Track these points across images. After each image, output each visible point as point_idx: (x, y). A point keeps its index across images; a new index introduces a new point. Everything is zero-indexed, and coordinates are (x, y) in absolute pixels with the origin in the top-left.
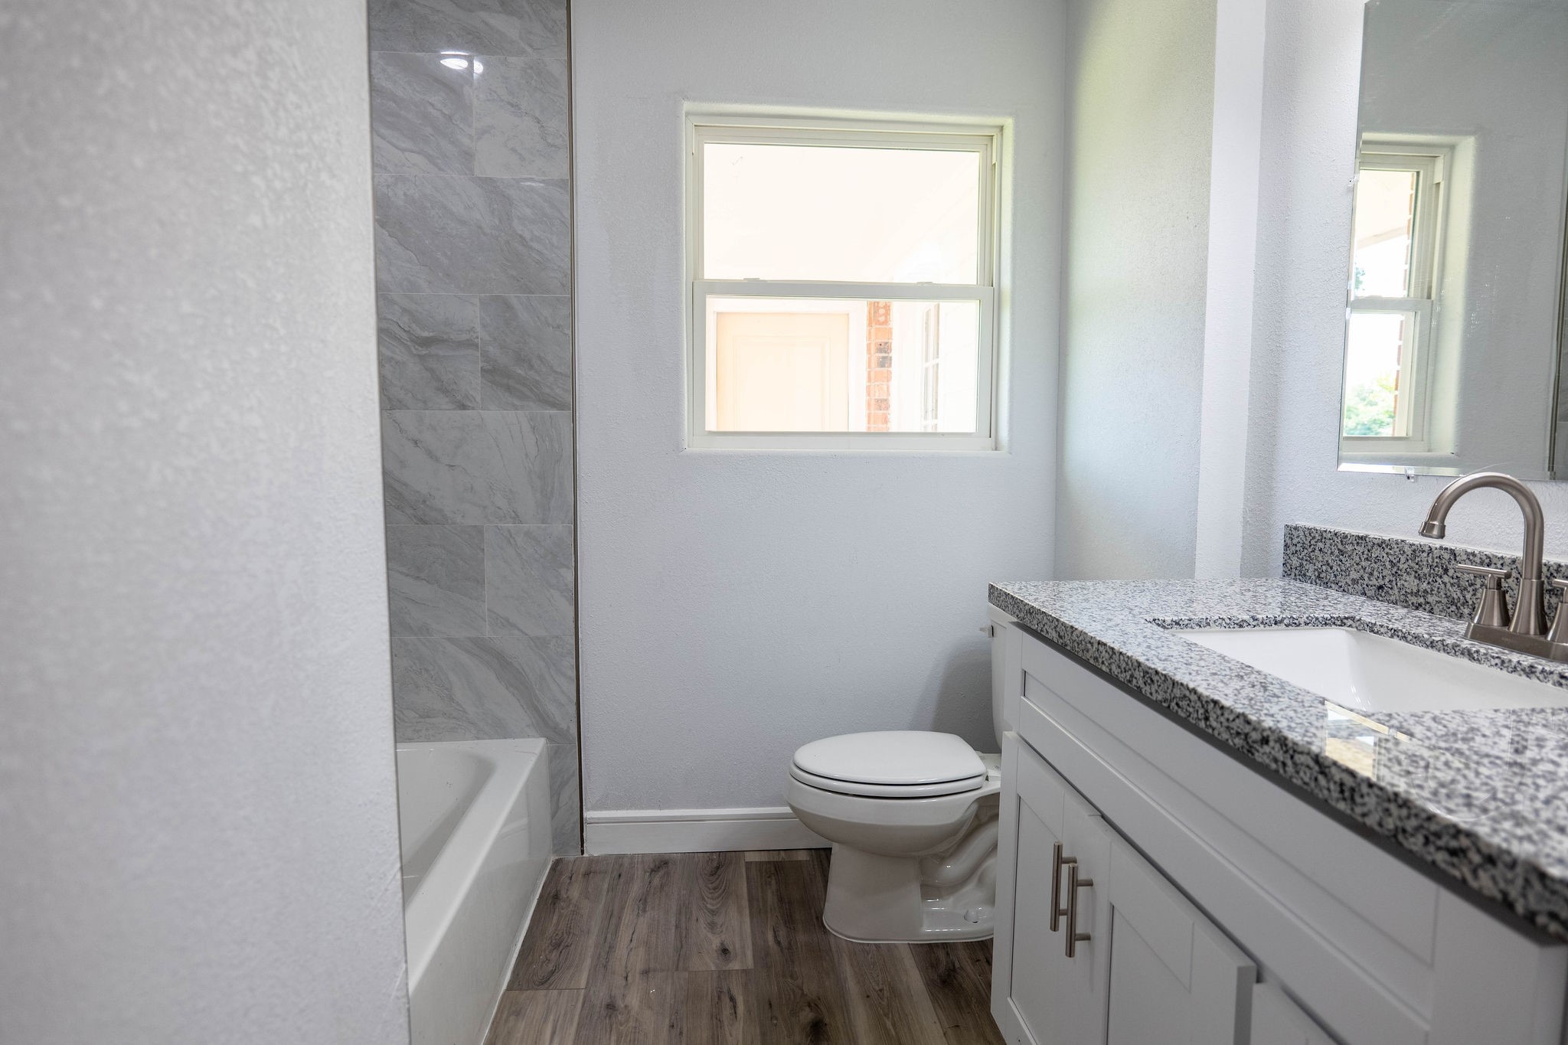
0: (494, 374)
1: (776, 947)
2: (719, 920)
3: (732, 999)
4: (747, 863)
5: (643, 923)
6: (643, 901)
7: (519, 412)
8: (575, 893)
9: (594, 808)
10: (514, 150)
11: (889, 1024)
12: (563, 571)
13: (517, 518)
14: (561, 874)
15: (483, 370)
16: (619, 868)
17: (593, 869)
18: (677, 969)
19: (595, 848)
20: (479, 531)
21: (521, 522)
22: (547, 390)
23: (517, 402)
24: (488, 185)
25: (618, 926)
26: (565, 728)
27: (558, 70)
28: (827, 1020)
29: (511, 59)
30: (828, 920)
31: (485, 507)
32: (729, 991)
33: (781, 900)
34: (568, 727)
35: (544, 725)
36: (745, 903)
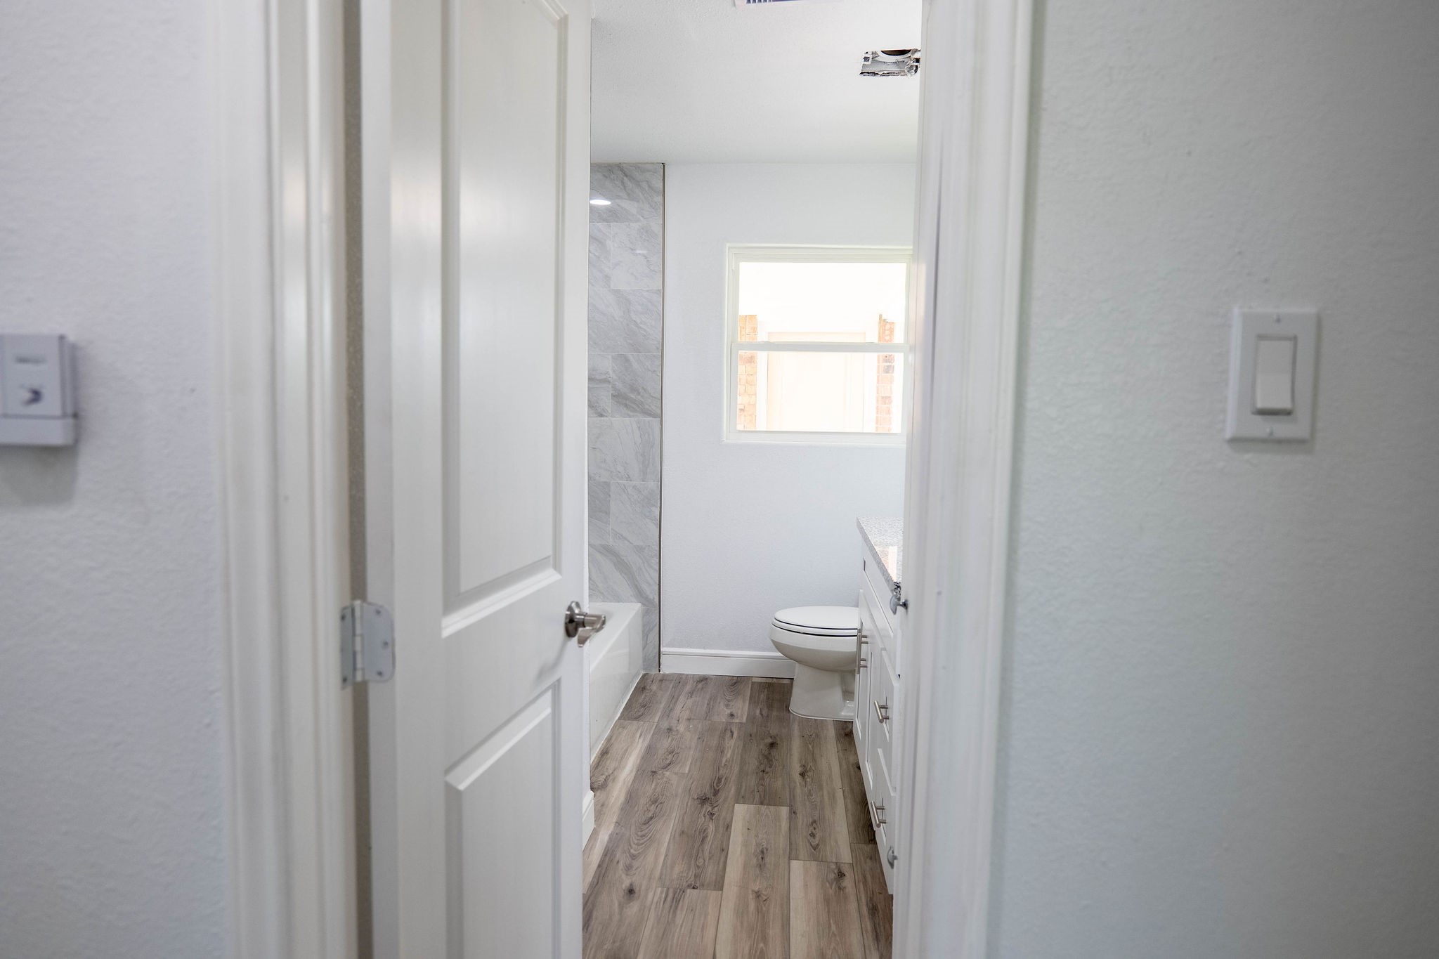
0: (619, 397)
1: (760, 716)
2: (731, 703)
3: (732, 732)
4: (753, 682)
5: (690, 702)
6: (691, 694)
7: (632, 419)
8: (654, 687)
9: (668, 646)
10: (632, 274)
11: (810, 746)
12: (653, 509)
13: (629, 478)
14: (647, 679)
15: (613, 395)
16: (680, 680)
17: (664, 679)
18: (706, 719)
19: (667, 669)
20: (607, 484)
21: (631, 481)
22: (647, 407)
23: (632, 414)
24: (617, 292)
25: (676, 702)
26: (652, 598)
27: (656, 228)
28: (778, 742)
29: (631, 224)
30: (793, 707)
31: (611, 472)
32: (731, 729)
33: (768, 698)
34: (654, 598)
35: (640, 595)
36: (748, 698)
